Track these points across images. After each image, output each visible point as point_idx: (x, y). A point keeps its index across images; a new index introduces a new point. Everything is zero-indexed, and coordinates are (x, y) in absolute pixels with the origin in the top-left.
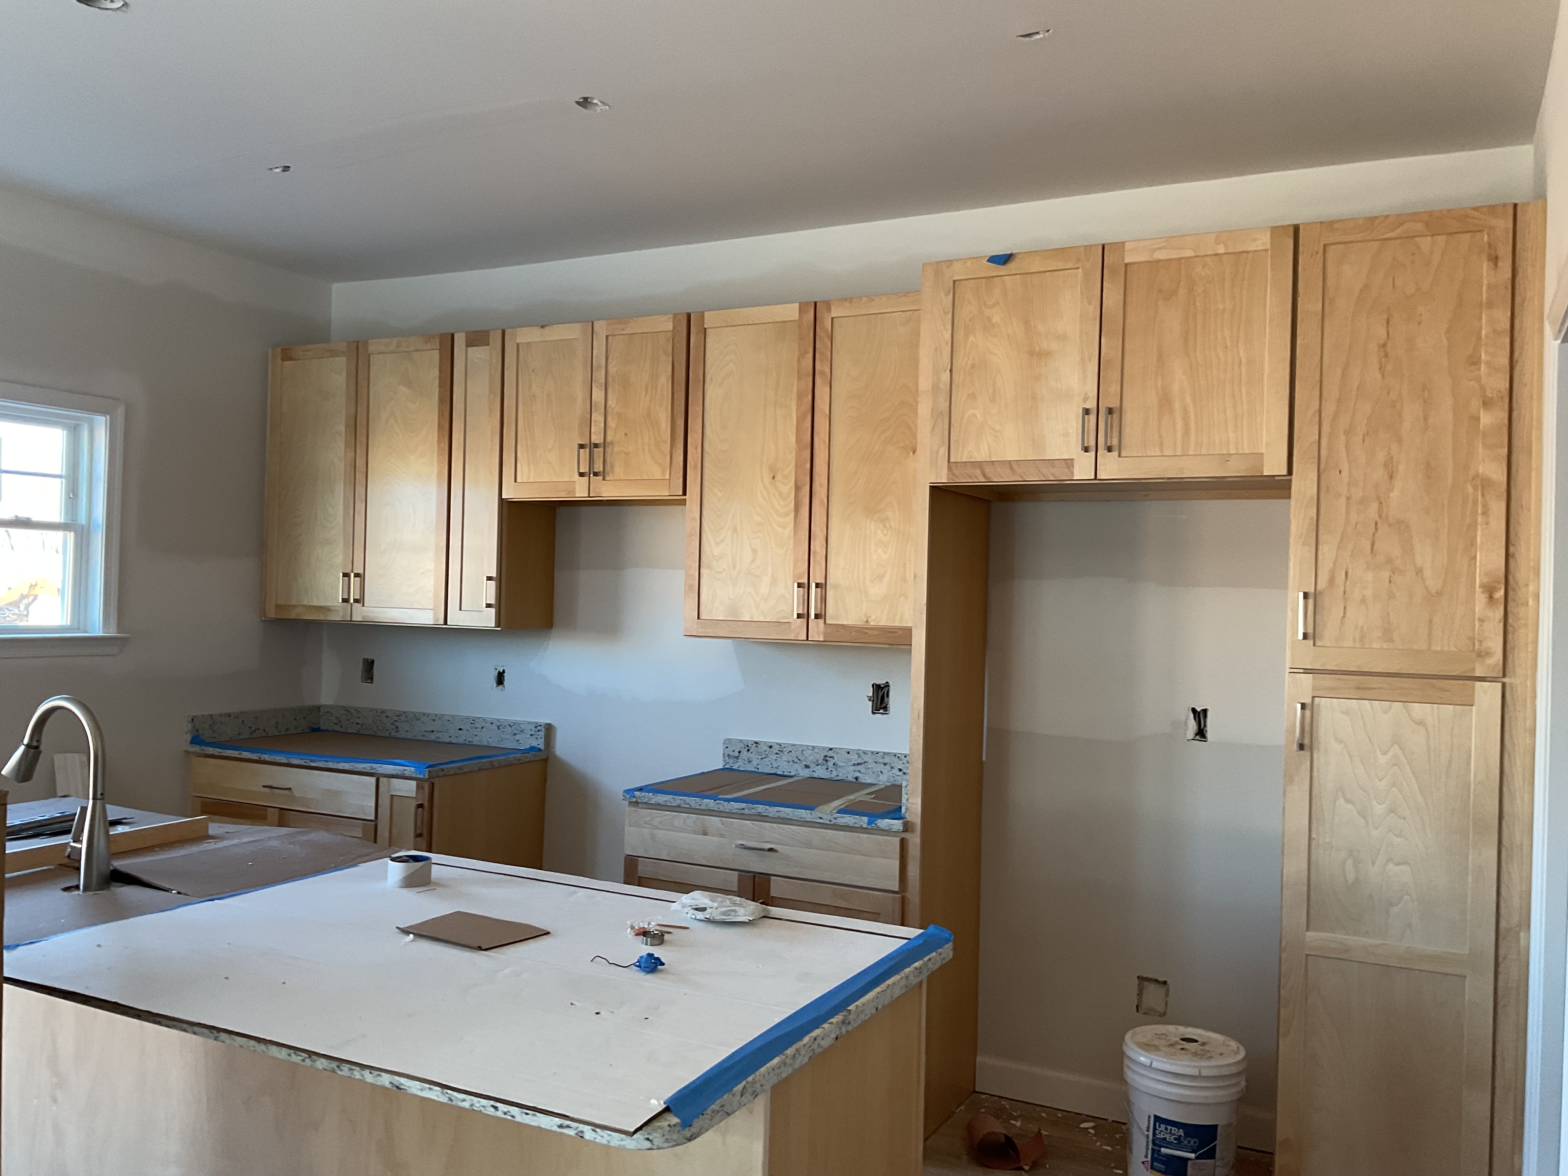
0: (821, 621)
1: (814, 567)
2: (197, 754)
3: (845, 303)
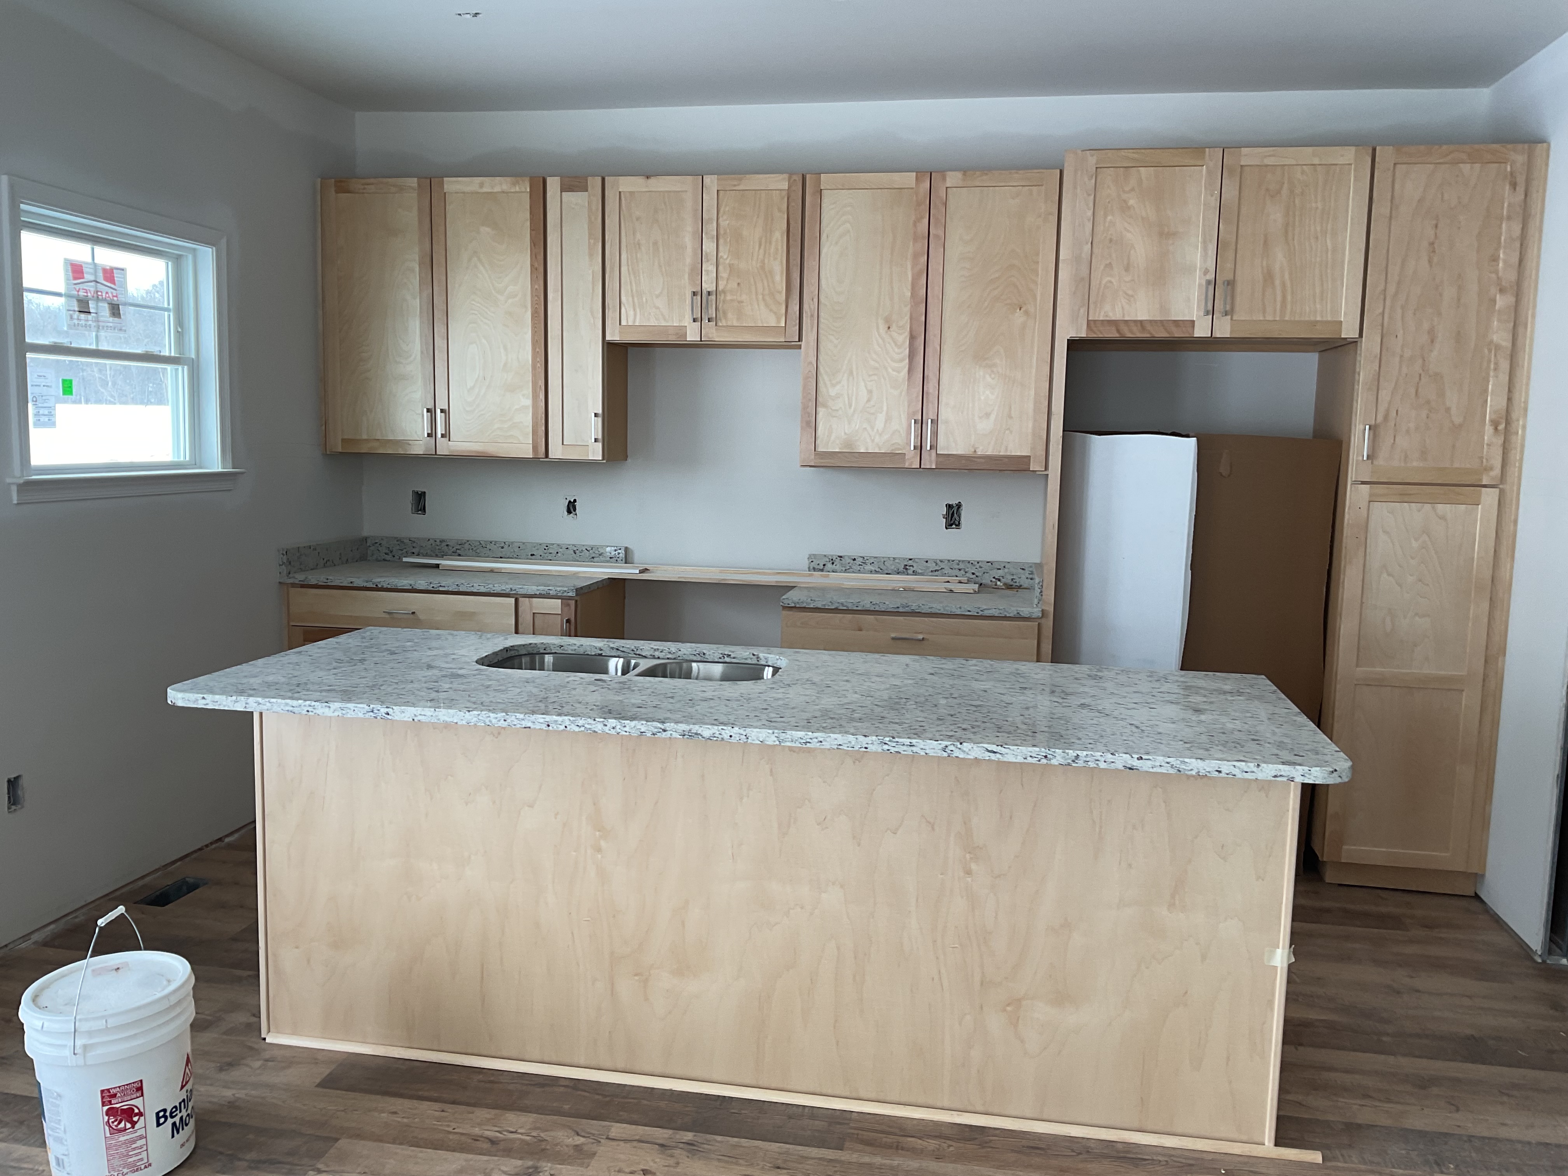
0: (933, 452)
1: (927, 405)
2: (294, 585)
3: (959, 175)
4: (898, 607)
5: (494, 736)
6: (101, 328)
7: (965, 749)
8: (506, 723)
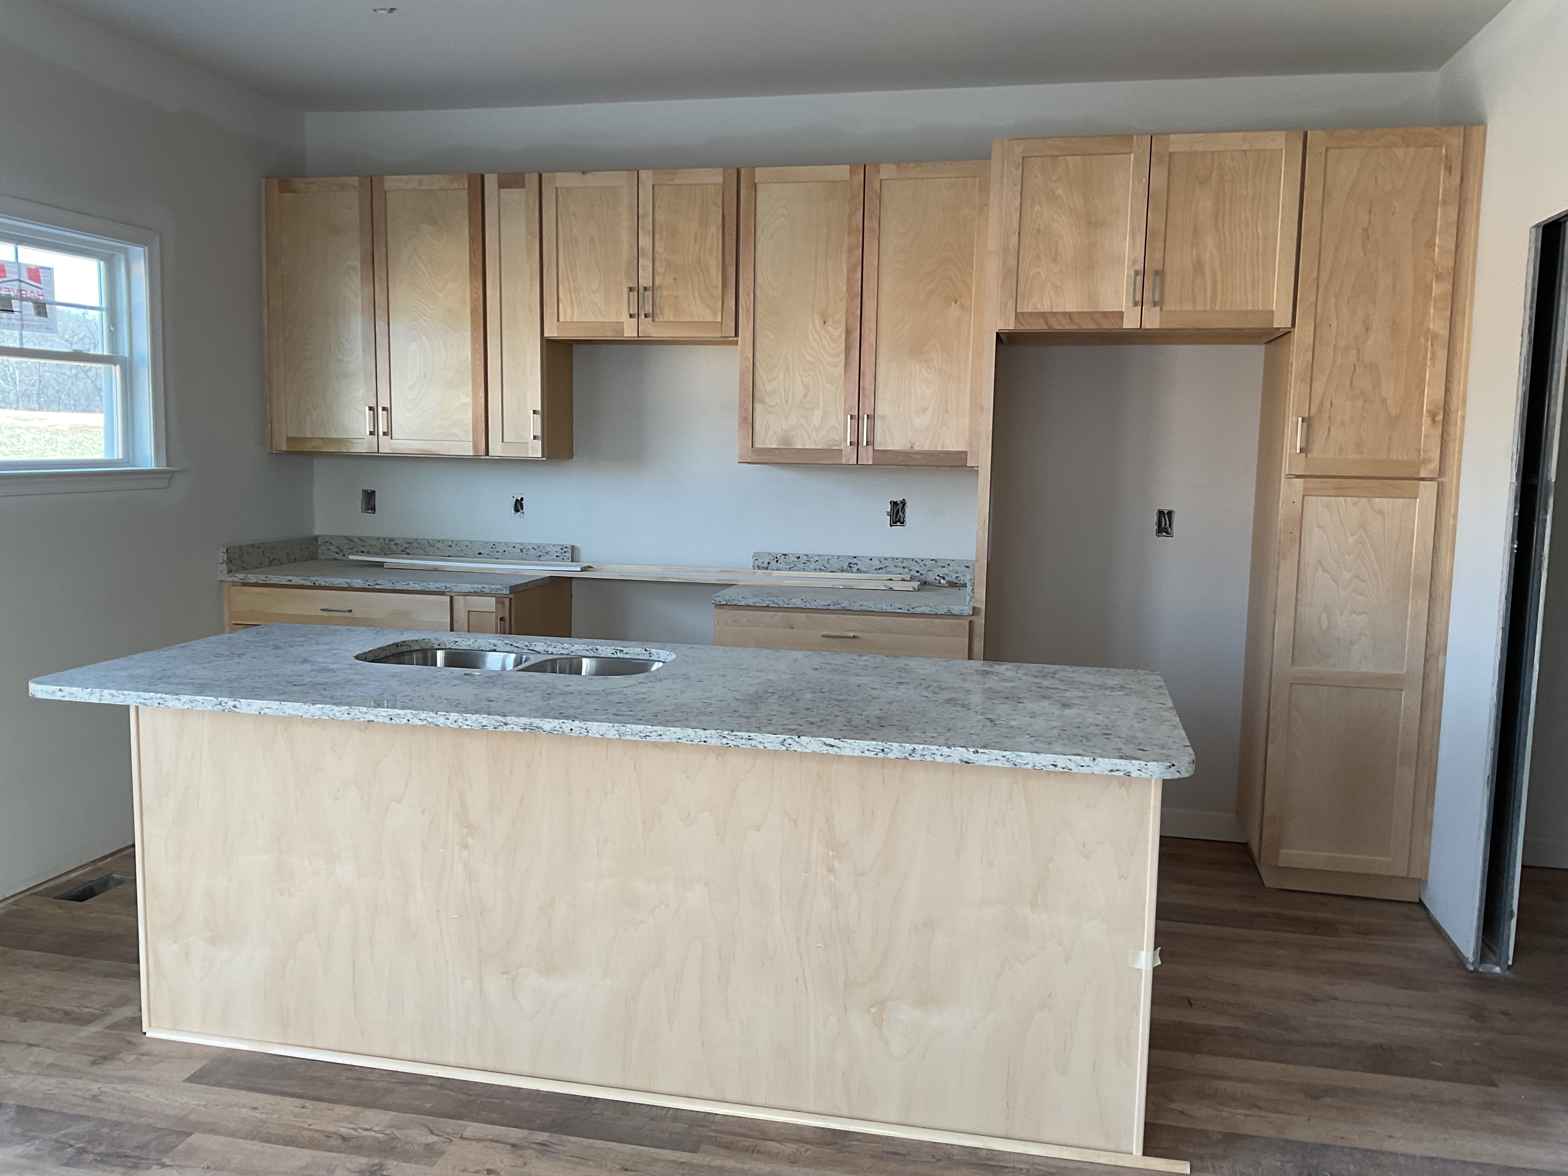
0: (870, 448)
1: (864, 400)
2: (234, 584)
3: (893, 167)
4: (829, 605)
5: (361, 731)
6: (25, 326)
7: (803, 743)
8: (349, 716)
